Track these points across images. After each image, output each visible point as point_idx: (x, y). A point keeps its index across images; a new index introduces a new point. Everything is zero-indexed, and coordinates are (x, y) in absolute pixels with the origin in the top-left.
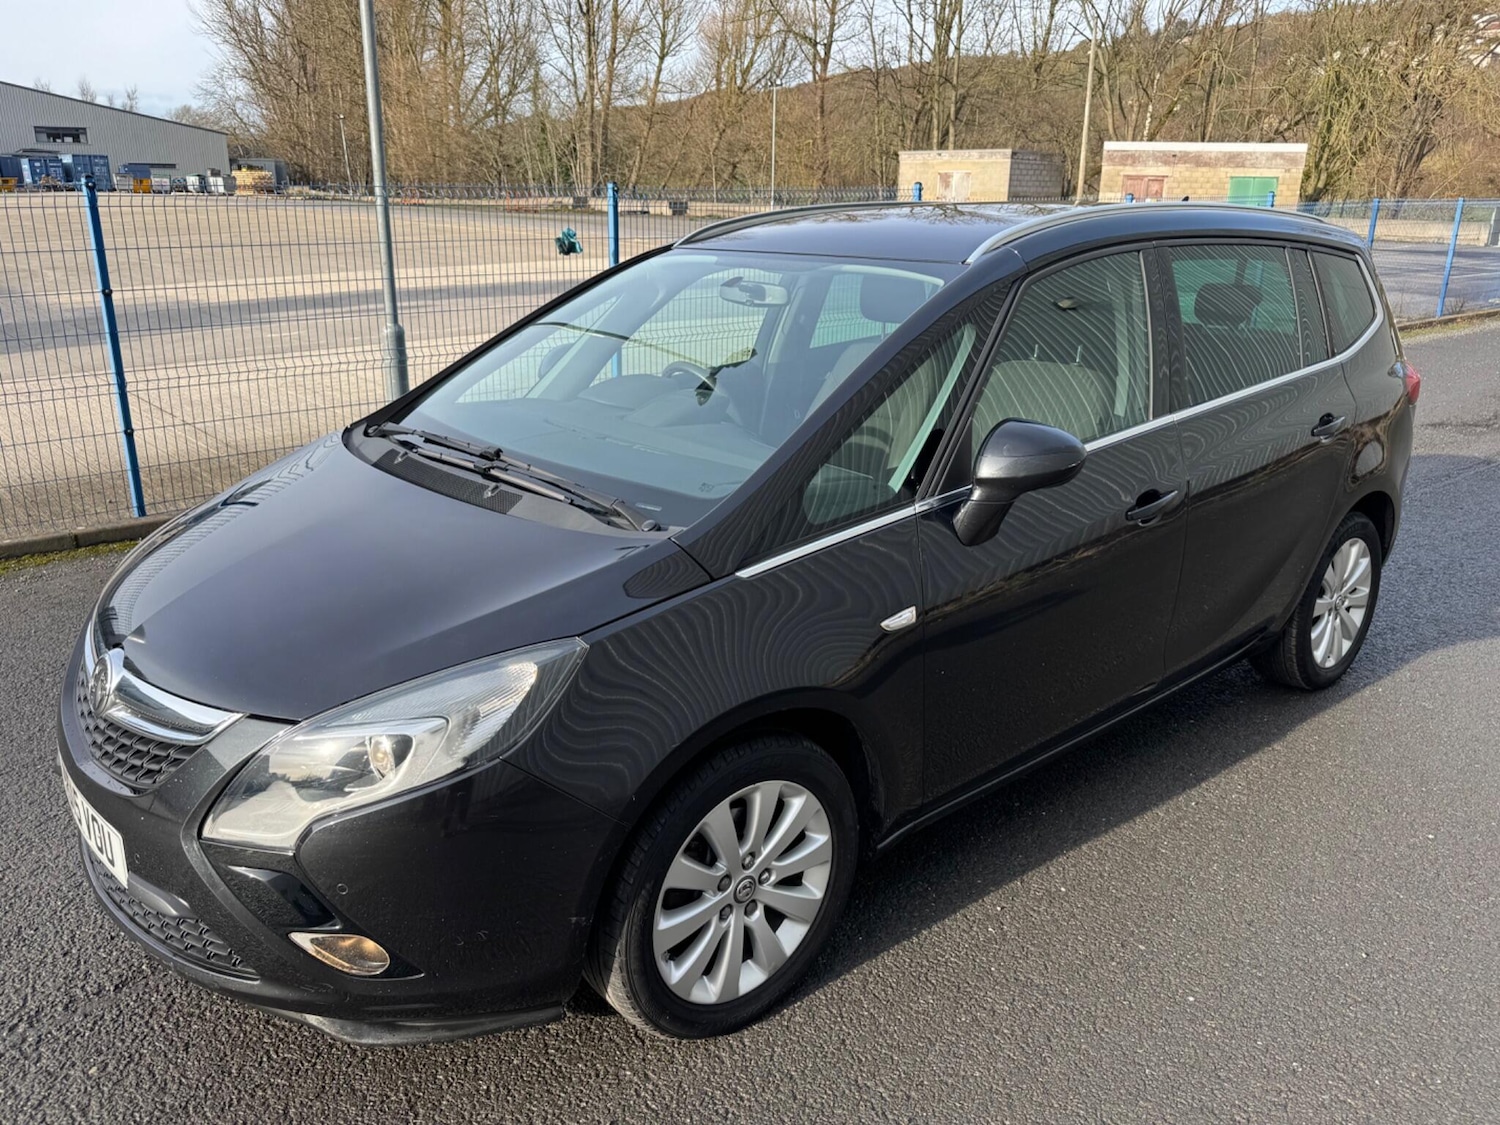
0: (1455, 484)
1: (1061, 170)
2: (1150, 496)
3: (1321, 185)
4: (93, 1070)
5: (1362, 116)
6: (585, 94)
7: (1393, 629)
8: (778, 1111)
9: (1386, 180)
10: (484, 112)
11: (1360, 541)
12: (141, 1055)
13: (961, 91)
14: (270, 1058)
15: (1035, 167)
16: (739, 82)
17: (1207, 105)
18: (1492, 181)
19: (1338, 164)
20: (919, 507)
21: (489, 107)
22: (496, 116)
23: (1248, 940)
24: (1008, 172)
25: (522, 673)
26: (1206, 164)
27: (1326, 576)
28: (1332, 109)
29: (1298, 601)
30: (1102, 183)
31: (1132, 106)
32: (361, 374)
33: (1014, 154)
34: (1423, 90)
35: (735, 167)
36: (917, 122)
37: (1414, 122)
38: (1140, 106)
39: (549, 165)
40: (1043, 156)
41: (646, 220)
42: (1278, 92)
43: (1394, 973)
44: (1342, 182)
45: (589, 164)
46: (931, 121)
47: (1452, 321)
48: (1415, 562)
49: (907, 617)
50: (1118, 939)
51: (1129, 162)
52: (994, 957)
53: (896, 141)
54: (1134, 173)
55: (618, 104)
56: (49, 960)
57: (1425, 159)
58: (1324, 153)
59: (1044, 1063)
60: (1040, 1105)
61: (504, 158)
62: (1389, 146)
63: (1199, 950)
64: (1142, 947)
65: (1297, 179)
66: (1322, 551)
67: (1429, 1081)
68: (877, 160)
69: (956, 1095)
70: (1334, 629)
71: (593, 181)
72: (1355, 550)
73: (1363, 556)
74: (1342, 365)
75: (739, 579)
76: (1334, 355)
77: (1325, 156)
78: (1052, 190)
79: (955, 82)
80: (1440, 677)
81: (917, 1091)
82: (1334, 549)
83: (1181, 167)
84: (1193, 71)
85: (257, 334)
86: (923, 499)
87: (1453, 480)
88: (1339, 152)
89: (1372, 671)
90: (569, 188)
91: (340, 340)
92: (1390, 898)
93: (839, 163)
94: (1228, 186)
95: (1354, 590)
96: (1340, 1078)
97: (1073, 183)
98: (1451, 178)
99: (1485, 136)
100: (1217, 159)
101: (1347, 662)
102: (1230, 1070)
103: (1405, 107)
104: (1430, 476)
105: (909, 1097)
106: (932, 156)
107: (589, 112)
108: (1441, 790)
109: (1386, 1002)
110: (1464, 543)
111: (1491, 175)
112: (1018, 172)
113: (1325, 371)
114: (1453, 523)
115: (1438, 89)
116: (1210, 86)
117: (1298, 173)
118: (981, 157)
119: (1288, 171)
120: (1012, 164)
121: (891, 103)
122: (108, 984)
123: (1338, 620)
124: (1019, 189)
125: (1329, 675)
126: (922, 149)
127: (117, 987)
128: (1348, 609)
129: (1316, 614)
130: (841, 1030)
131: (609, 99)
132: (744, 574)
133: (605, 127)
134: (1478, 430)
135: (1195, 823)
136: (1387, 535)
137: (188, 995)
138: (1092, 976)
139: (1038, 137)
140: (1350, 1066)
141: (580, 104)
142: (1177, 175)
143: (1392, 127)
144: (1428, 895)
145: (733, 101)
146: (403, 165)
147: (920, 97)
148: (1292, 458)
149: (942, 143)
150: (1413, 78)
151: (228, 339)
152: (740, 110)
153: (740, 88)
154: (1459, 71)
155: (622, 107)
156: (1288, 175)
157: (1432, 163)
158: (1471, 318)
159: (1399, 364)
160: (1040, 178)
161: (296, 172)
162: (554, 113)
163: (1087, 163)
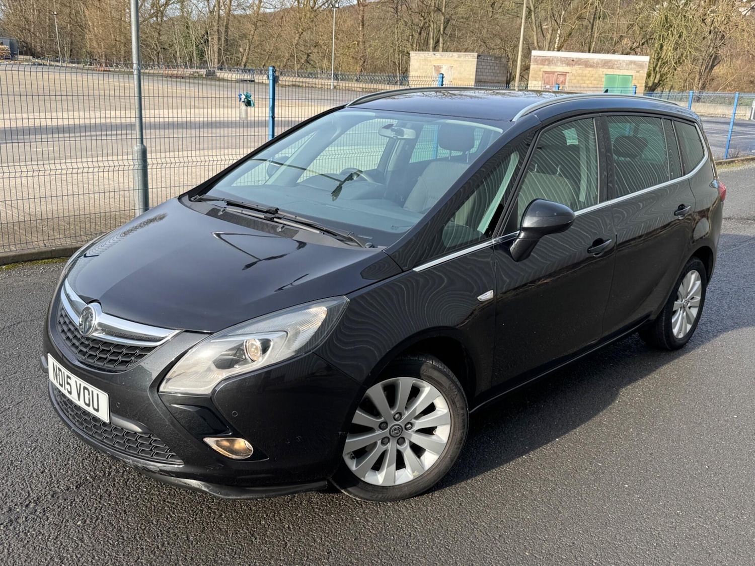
0: (738, 250)
1: (506, 67)
2: (599, 242)
3: (656, 81)
4: (79, 523)
5: (680, 42)
6: (215, 6)
7: (711, 322)
8: (435, 533)
9: (694, 79)
10: (149, 14)
11: (696, 272)
12: (102, 516)
13: (448, 16)
14: (171, 516)
15: (491, 64)
16: (311, 4)
17: (592, 31)
18: (752, 82)
19: (666, 69)
20: (493, 241)
21: (152, 11)
22: (157, 17)
23: (651, 461)
24: (475, 66)
25: (318, 313)
26: (591, 66)
27: (680, 290)
28: (663, 37)
29: (666, 302)
30: (530, 75)
31: (547, 29)
32: (101, 174)
33: (479, 56)
34: (715, 28)
35: (309, 56)
36: (420, 33)
37: (709, 46)
38: (553, 30)
39: (191, 49)
40: (496, 58)
41: (253, 85)
42: (632, 25)
43: (721, 474)
44: (668, 80)
45: (216, 49)
46: (428, 34)
47: (733, 162)
48: (720, 289)
49: (489, 295)
50: (588, 461)
51: (547, 63)
52: (528, 468)
53: (408, 45)
54: (549, 70)
55: (235, 13)
56: (34, 475)
57: (715, 68)
58: (658, 61)
59: (560, 512)
60: (561, 529)
61: (161, 43)
62: (695, 60)
63: (628, 466)
64: (600, 464)
65: (643, 77)
66: (678, 276)
67: (740, 517)
68: (396, 56)
69: (520, 526)
70: (683, 318)
71: (219, 61)
72: (693, 277)
73: (698, 280)
74: (688, 179)
75: (414, 271)
76: (684, 175)
77: (659, 64)
78: (501, 79)
79: (443, 11)
80: (736, 344)
81: (501, 524)
82: (683, 275)
83: (576, 67)
84: (583, 11)
85: (28, 148)
86: (495, 237)
87: (737, 248)
88: (667, 62)
89: (702, 341)
90: (203, 63)
91: (79, 154)
92: (718, 443)
93: (373, 57)
94: (604, 79)
95: (693, 298)
96: (699, 517)
97: (513, 74)
98: (730, 79)
99: (749, 57)
100: (598, 63)
101: (689, 335)
102: (648, 514)
103: (704, 38)
104: (725, 245)
105: (497, 527)
106: (429, 55)
107: (217, 18)
108: (739, 396)
109: (719, 486)
110: (745, 280)
111: (752, 79)
112: (481, 67)
113: (679, 183)
114: (738, 269)
115: (723, 28)
116: (594, 20)
117: (644, 73)
118: (459, 57)
119: (638, 72)
120: (477, 61)
121: (405, 22)
122: (71, 486)
123: (685, 313)
124: (481, 77)
125: (681, 342)
126: (423, 50)
127: (77, 487)
128: (690, 308)
129: (674, 310)
130: (458, 499)
131: (230, 10)
132: (417, 269)
133: (227, 27)
134: (749, 222)
135: (619, 411)
136: (709, 270)
137: (117, 490)
138: (577, 476)
139: (492, 46)
140: (704, 512)
141: (211, 12)
142: (574, 72)
143: (696, 49)
144: (735, 441)
145: (308, 15)
146: (95, 44)
147: (422, 19)
148: (655, 233)
149: (435, 47)
150: (709, 20)
151: (10, 151)
152: (312, 21)
153: (312, 8)
154: (734, 18)
155: (238, 15)
156: (638, 74)
157: (719, 70)
158: (743, 160)
159: (715, 181)
160: (494, 71)
161: (23, 47)
162: (194, 16)
163: (521, 62)
